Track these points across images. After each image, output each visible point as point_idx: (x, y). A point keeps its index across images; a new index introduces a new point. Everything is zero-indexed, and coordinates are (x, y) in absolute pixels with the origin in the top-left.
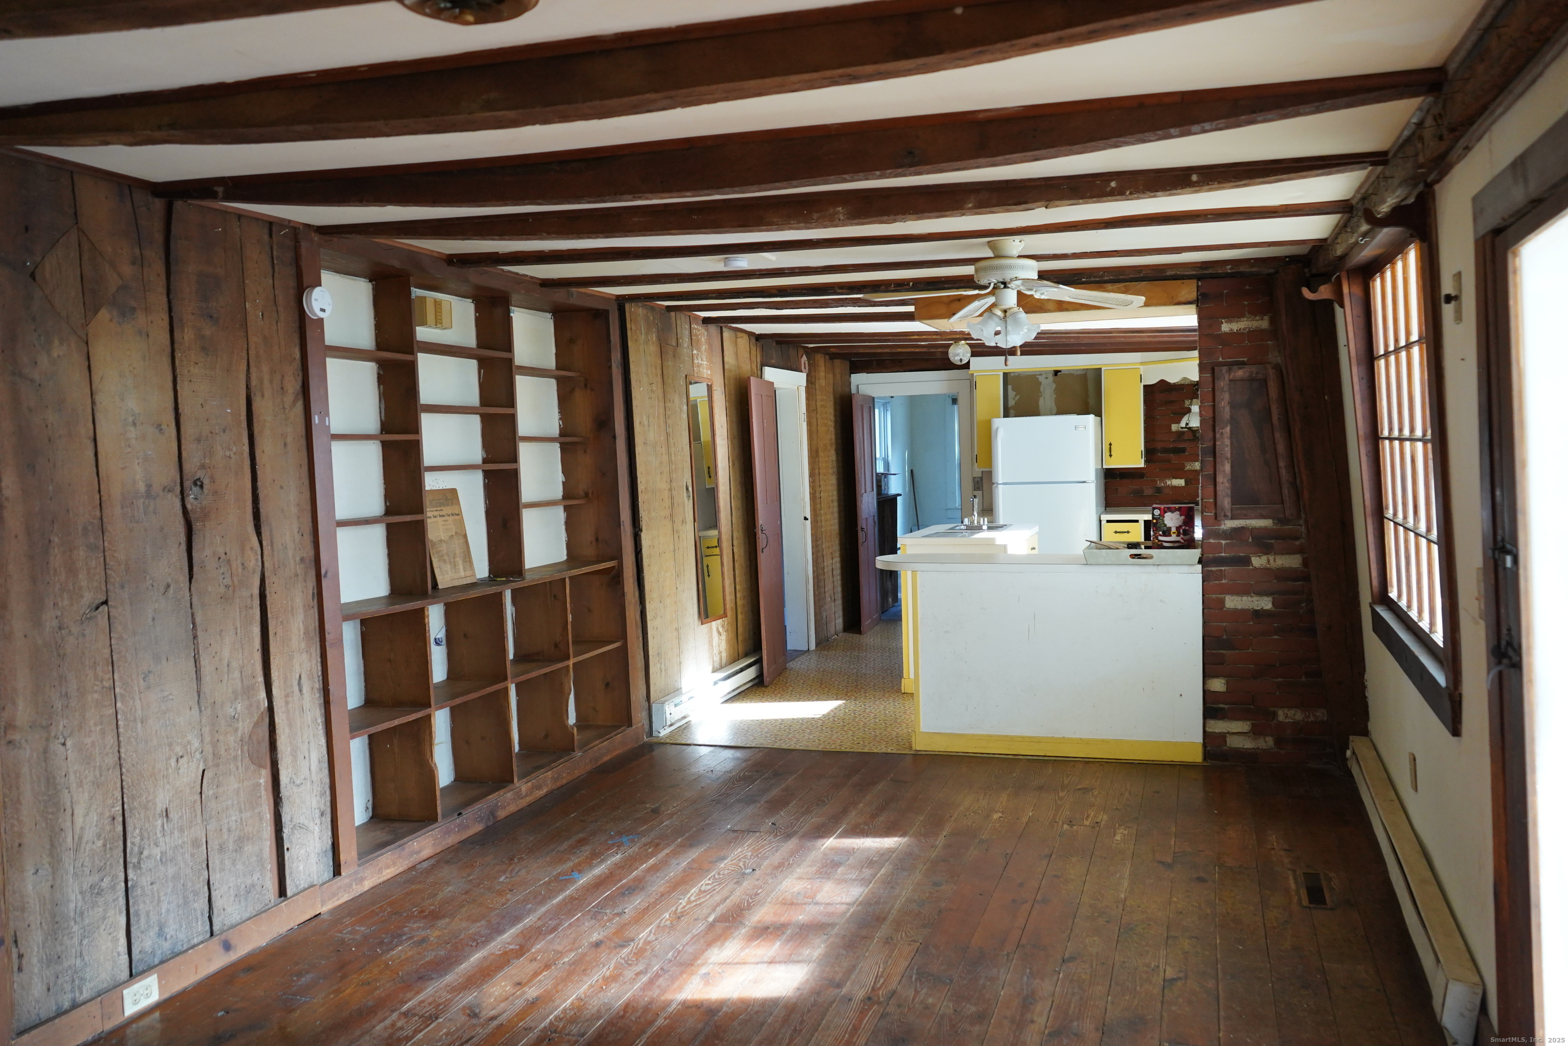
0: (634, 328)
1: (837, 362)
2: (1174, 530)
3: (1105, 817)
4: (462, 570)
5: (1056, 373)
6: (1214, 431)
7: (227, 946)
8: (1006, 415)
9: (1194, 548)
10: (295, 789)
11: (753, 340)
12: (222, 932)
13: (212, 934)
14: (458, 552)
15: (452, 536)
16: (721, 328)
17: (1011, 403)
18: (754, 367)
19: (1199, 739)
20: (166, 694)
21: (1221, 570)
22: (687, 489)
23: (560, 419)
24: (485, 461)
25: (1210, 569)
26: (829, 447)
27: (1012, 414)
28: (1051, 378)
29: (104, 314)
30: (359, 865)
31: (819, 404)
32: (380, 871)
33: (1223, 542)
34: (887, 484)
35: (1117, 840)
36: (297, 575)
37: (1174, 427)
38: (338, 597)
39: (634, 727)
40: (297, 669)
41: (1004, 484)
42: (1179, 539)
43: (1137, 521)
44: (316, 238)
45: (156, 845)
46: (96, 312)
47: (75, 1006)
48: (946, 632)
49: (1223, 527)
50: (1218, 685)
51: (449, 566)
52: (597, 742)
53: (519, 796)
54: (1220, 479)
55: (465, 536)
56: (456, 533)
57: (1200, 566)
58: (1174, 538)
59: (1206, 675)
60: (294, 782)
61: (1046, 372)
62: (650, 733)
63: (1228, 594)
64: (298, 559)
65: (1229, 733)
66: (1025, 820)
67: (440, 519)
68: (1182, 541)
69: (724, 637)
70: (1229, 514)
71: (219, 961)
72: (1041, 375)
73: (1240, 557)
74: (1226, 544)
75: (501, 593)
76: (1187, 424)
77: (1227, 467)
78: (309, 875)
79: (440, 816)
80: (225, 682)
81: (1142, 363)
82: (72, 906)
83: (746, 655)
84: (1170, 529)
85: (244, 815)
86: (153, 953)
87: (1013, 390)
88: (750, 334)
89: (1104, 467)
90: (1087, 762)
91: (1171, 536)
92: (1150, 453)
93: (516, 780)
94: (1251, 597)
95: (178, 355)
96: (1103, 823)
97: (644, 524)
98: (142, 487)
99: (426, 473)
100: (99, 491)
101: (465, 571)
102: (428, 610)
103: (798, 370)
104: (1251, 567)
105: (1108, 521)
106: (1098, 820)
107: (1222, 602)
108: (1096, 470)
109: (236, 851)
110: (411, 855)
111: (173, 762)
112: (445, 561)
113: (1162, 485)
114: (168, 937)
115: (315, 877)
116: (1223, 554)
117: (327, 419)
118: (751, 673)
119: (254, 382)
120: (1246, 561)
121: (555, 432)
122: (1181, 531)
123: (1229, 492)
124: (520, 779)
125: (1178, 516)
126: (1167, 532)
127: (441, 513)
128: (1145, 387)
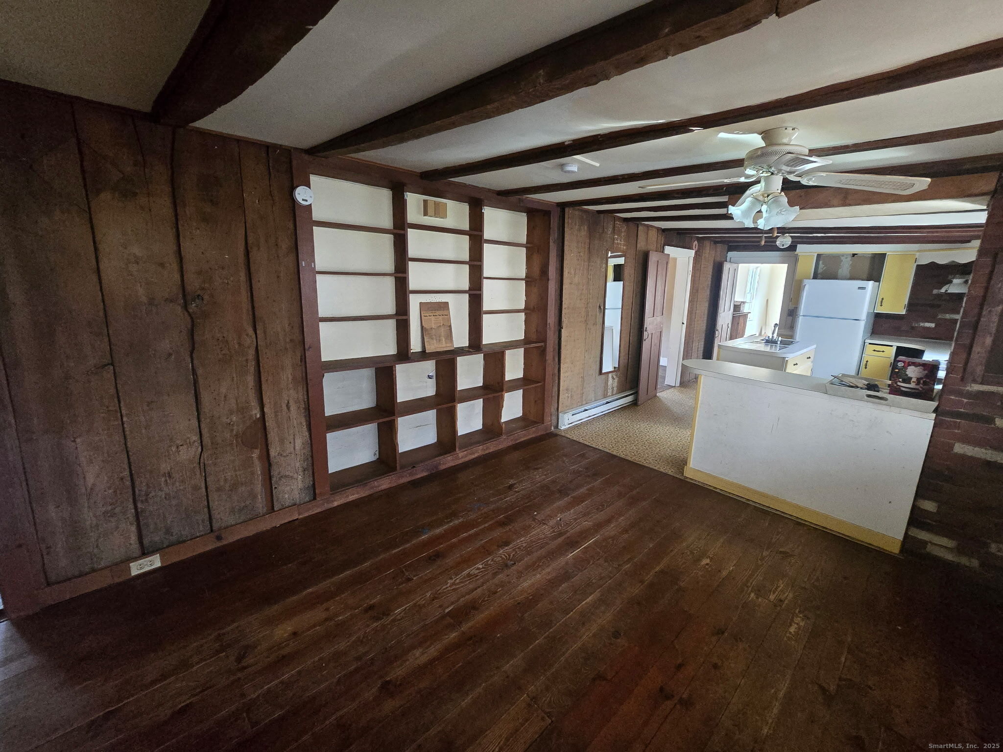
0: (570, 221)
1: (718, 245)
2: (914, 380)
3: (791, 595)
4: (444, 342)
5: (854, 255)
6: (981, 308)
7: (219, 538)
8: (815, 277)
9: (932, 400)
10: (282, 459)
11: (660, 232)
12: (220, 529)
13: (212, 531)
14: (443, 334)
15: (440, 326)
16: (638, 224)
17: (820, 271)
18: (659, 246)
19: (900, 537)
20: (166, 413)
21: (955, 422)
22: (600, 307)
23: (526, 268)
24: (470, 289)
25: (944, 418)
26: (706, 288)
27: (819, 277)
28: (849, 258)
29: (106, 196)
30: (331, 494)
31: (702, 266)
32: (347, 496)
33: (965, 400)
34: (744, 307)
35: (790, 633)
36: (286, 349)
37: (935, 292)
38: (321, 359)
39: (545, 424)
40: (285, 397)
41: (803, 316)
42: (918, 387)
43: (891, 346)
44: (306, 157)
45: (161, 490)
46: (98, 192)
47: (94, 570)
48: (715, 415)
49: (968, 388)
50: (929, 506)
51: (435, 341)
52: (520, 431)
53: (457, 458)
54: (976, 349)
55: (450, 326)
56: (443, 324)
57: (934, 415)
58: (912, 385)
59: (919, 495)
60: (281, 455)
61: (847, 255)
62: (557, 427)
63: (959, 441)
64: (288, 340)
65: (930, 542)
66: (724, 573)
67: (433, 318)
68: (920, 389)
69: (616, 380)
70: (980, 380)
71: (211, 545)
72: (843, 256)
73: (984, 416)
74: (967, 402)
75: (454, 359)
76: (947, 291)
77: (989, 341)
78: (293, 500)
79: (398, 468)
80: (221, 405)
81: (918, 251)
82: (88, 523)
83: (631, 389)
84: (911, 378)
85: (238, 473)
86: (162, 543)
87: (823, 264)
88: (658, 229)
89: (875, 312)
90: (799, 524)
91: (910, 384)
92: (912, 306)
93: (457, 450)
94: (986, 449)
95: (180, 223)
96: (786, 602)
97: (564, 325)
98: (144, 299)
99: (410, 295)
100: (103, 302)
101: (446, 343)
102: (395, 367)
103: (690, 248)
104: (993, 426)
105: (870, 344)
106: (782, 597)
107: (952, 447)
108: (868, 313)
109: (231, 490)
110: (372, 488)
111: (174, 449)
112: (432, 339)
113: (917, 325)
114: (174, 534)
115: (298, 500)
116: (962, 410)
117: (313, 264)
118: (630, 399)
119: (250, 241)
120: (990, 420)
121: (524, 276)
122: (922, 382)
123: (984, 361)
124: (460, 449)
125: (921, 370)
126: (907, 380)
127: (434, 314)
128: (918, 266)
